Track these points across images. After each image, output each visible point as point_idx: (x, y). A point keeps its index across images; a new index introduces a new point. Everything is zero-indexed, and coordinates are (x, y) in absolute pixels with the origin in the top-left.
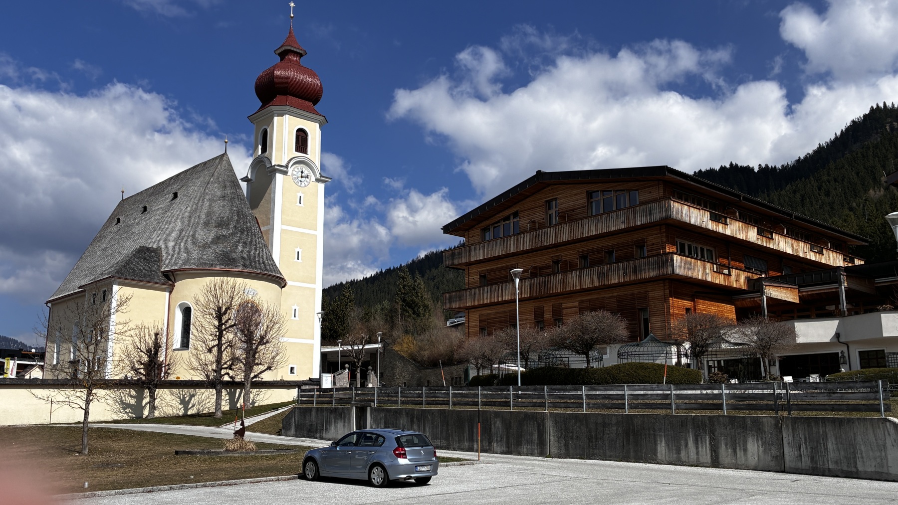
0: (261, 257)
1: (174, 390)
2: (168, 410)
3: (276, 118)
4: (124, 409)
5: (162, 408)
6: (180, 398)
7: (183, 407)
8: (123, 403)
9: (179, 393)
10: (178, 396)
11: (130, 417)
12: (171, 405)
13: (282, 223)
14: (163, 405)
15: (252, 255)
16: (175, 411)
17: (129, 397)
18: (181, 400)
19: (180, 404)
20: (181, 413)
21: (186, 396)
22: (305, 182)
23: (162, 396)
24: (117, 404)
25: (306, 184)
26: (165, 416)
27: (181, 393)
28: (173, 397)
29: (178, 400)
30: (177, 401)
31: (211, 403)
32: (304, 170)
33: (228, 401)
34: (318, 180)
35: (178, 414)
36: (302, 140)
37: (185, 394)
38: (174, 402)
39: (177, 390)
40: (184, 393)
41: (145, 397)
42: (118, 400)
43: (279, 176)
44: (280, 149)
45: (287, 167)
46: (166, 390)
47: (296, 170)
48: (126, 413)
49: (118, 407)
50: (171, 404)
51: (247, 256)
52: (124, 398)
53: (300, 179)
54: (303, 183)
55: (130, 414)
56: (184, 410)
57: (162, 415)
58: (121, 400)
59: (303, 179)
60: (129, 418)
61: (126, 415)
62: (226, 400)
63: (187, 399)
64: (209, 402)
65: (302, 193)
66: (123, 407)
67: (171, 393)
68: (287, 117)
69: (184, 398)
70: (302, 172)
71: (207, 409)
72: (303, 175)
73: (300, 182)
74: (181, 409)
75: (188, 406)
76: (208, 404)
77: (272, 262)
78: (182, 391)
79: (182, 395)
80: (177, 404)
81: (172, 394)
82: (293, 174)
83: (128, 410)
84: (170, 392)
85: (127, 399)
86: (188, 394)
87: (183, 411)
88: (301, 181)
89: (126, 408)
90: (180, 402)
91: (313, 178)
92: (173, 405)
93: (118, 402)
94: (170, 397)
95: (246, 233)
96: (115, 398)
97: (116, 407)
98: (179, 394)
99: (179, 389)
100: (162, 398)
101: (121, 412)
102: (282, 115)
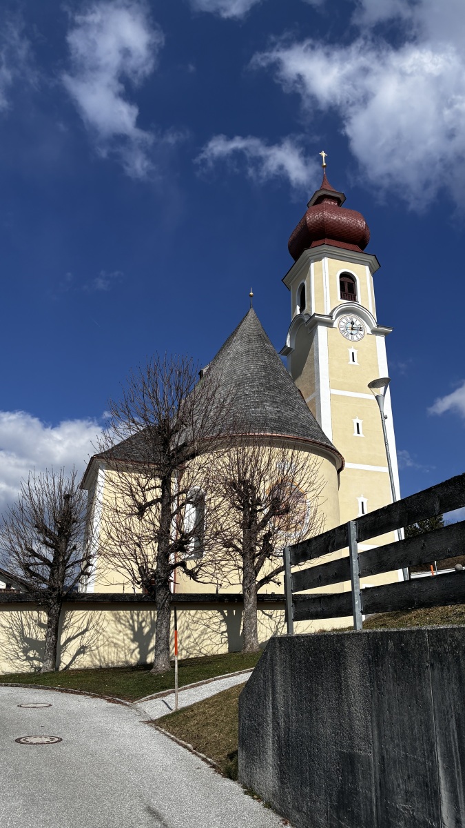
0: (299, 419)
1: (122, 613)
2: (109, 654)
3: (312, 265)
4: (25, 651)
5: (97, 648)
6: (132, 628)
7: (139, 647)
8: (25, 639)
9: (132, 618)
10: (130, 625)
11: (35, 668)
12: (115, 644)
13: (332, 387)
14: (100, 643)
15: (285, 417)
16: (122, 655)
17: (36, 627)
18: (135, 634)
19: (133, 641)
20: (134, 659)
21: (144, 624)
22: (358, 335)
23: (98, 624)
24: (13, 641)
25: (360, 337)
26: (104, 665)
27: (135, 617)
28: (120, 627)
29: (129, 632)
30: (127, 635)
31: (192, 640)
32: (354, 321)
33: (226, 634)
34: (374, 332)
35: (127, 662)
36: (348, 286)
37: (143, 620)
38: (121, 636)
39: (129, 611)
40: (141, 619)
41: (66, 627)
42: (16, 633)
43: (321, 329)
44: (321, 299)
45: (331, 316)
46: (106, 612)
47: (344, 320)
48: (28, 659)
49: (14, 646)
50: (115, 641)
51: (279, 417)
52: (26, 629)
53: (350, 331)
54: (355, 337)
55: (36, 663)
56: (140, 653)
57: (98, 663)
58: (22, 632)
59: (354, 332)
60: (32, 670)
61: (27, 664)
62: (222, 633)
63: (146, 630)
64: (189, 637)
65: (355, 348)
66: (24, 647)
67: (116, 618)
68: (326, 260)
69: (141, 628)
70: (353, 323)
71: (184, 653)
72: (354, 326)
73: (350, 336)
74: (134, 650)
75: (148, 645)
76: (187, 642)
77: (317, 428)
78: (138, 615)
79: (138, 622)
80: (127, 641)
81: (118, 620)
82: (339, 326)
83: (31, 654)
84: (115, 615)
85: (32, 630)
86: (149, 620)
87: (138, 656)
88: (352, 334)
89: (30, 650)
90: (132, 637)
91: (368, 330)
92: (119, 642)
93: (14, 636)
94: (114, 625)
95: (277, 390)
96: (11, 628)
97: (10, 647)
98: (131, 621)
99: (130, 610)
100: (98, 628)
101: (18, 658)
102: (320, 259)
